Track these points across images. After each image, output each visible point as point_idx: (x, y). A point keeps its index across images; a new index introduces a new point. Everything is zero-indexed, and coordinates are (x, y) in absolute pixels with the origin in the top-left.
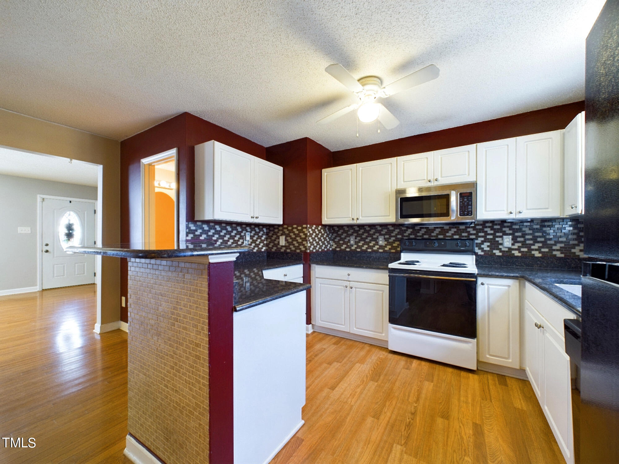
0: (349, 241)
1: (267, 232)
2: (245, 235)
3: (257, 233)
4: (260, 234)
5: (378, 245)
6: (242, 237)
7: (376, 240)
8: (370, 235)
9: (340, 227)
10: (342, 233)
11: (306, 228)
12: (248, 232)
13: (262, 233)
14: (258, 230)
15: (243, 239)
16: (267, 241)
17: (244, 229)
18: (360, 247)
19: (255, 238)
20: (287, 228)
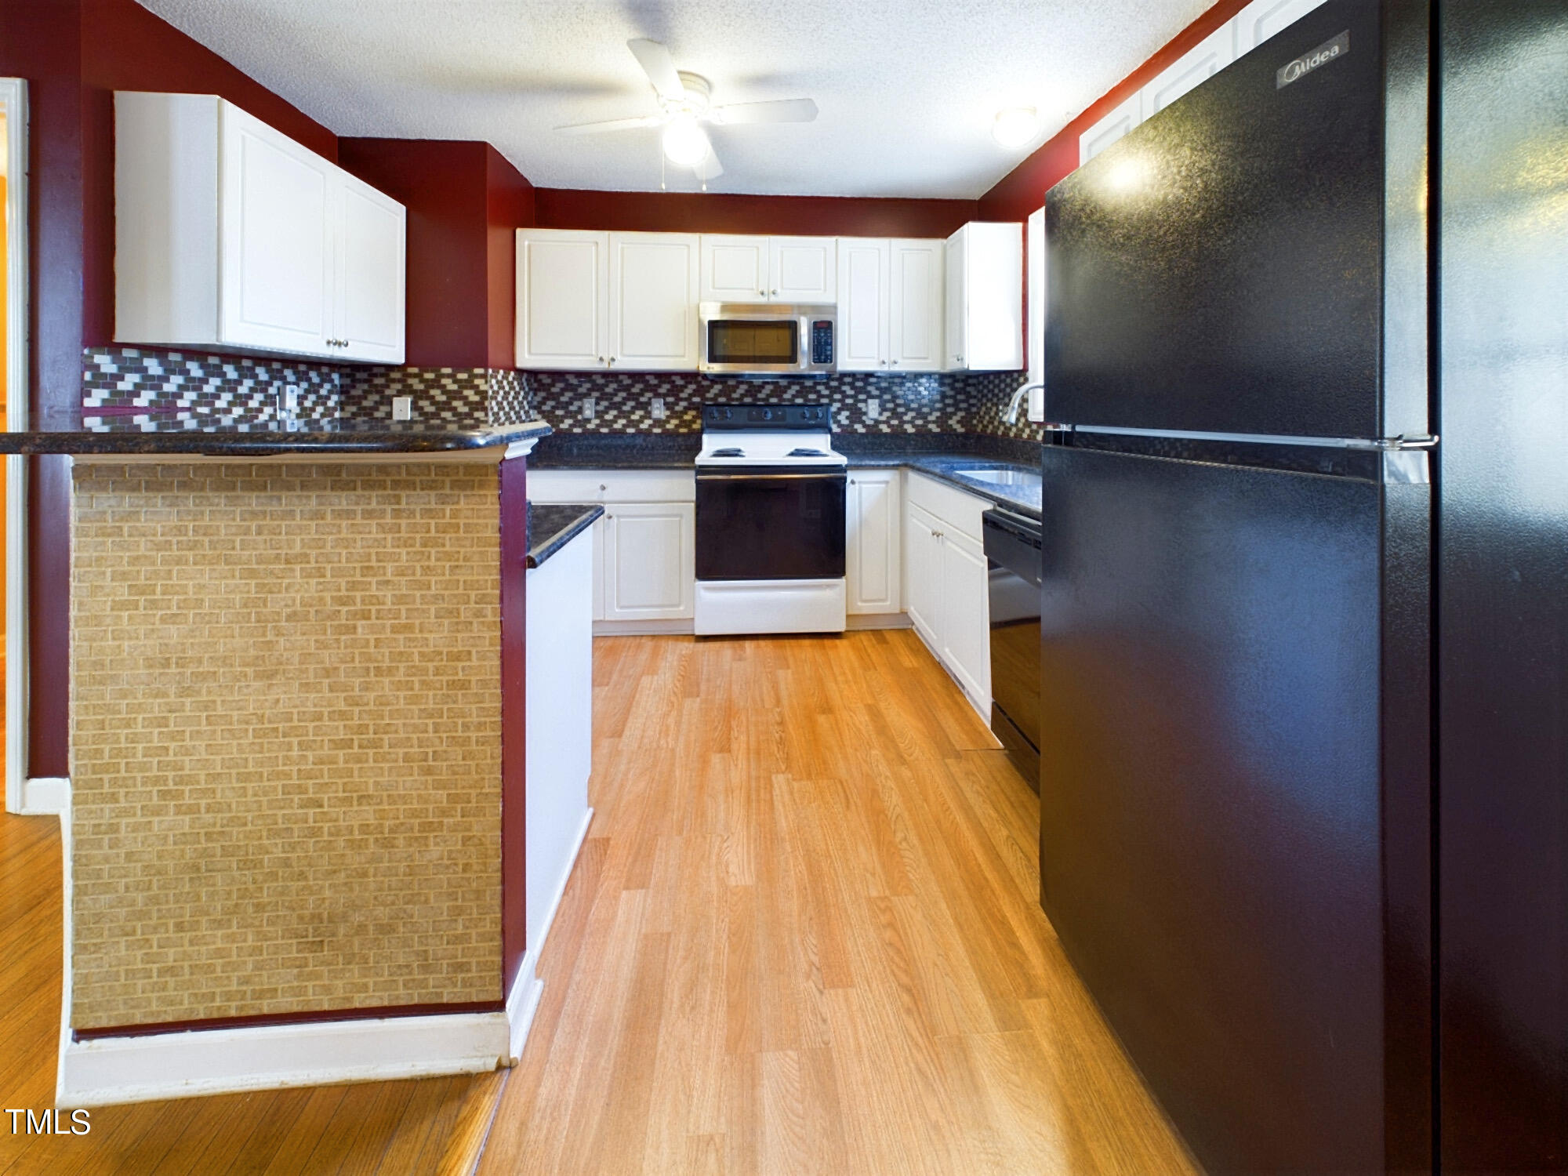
0: (580, 410)
1: (342, 386)
2: (281, 392)
3: (313, 389)
4: (323, 392)
5: (650, 418)
6: (269, 401)
7: (645, 406)
8: (632, 396)
9: (558, 375)
10: (563, 390)
11: (484, 376)
12: (289, 383)
13: (327, 386)
14: (316, 380)
15: (273, 404)
16: (342, 410)
17: (275, 375)
18: (608, 424)
19: (308, 404)
20: (419, 376)
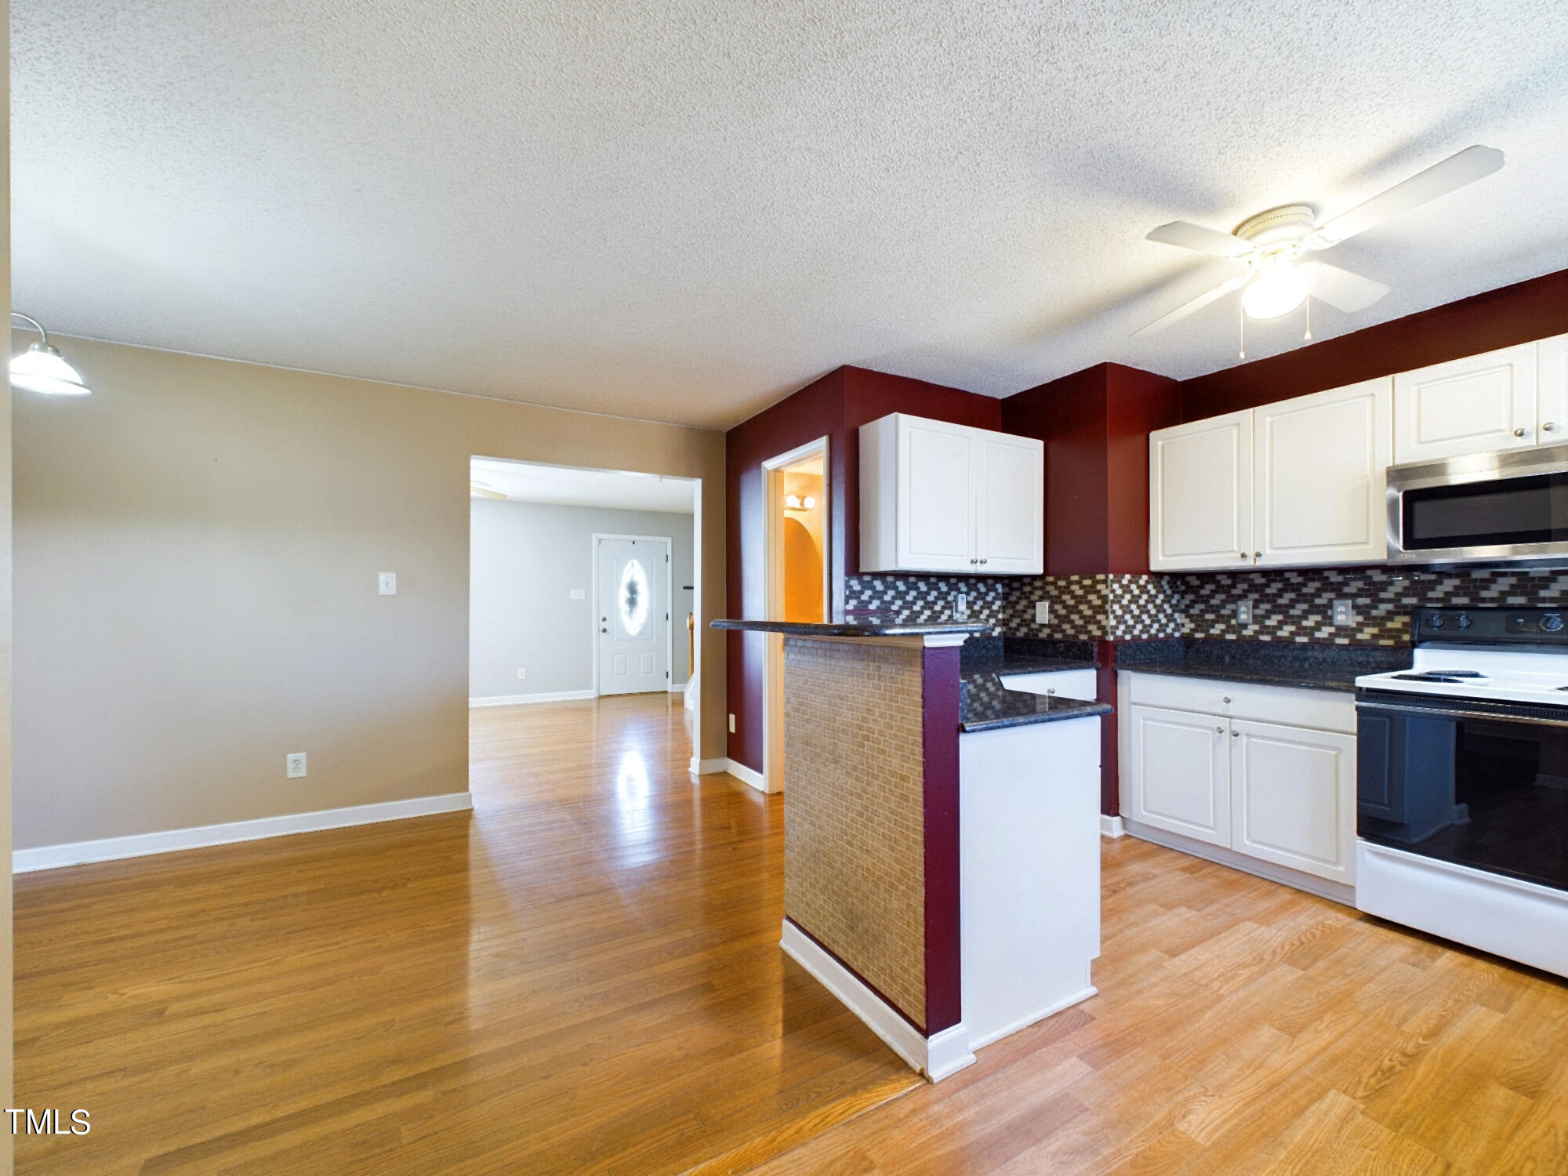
0: (1234, 614)
1: (1004, 594)
2: (956, 600)
3: (981, 596)
4: (989, 598)
5: (1331, 625)
6: (948, 606)
7: (1325, 612)
8: (1302, 598)
9: (1207, 576)
10: (1214, 593)
11: (1105, 582)
12: (962, 593)
13: (992, 594)
14: (983, 589)
15: (951, 608)
16: (1004, 612)
17: (953, 587)
18: (1272, 631)
19: (976, 608)
20: (1054, 583)
